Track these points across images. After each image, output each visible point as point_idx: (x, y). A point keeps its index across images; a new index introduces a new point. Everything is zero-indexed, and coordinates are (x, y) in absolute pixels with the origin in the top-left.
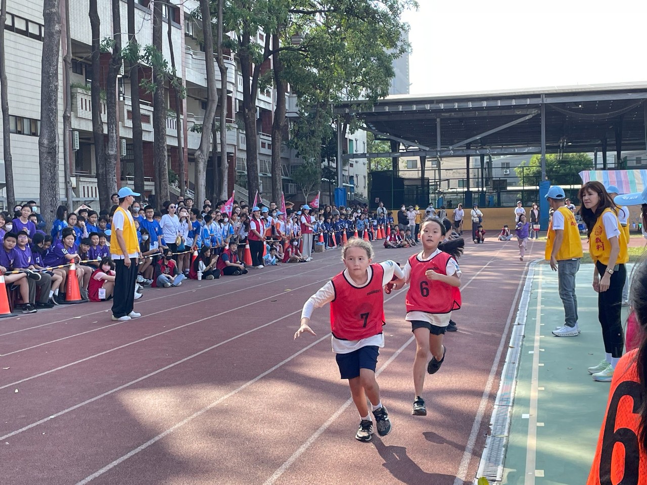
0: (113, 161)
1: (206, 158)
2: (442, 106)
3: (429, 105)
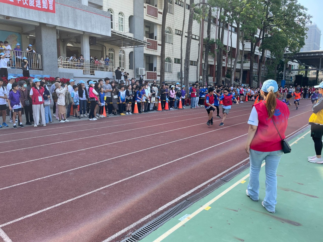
1: (235, 70)
3: (317, 54)
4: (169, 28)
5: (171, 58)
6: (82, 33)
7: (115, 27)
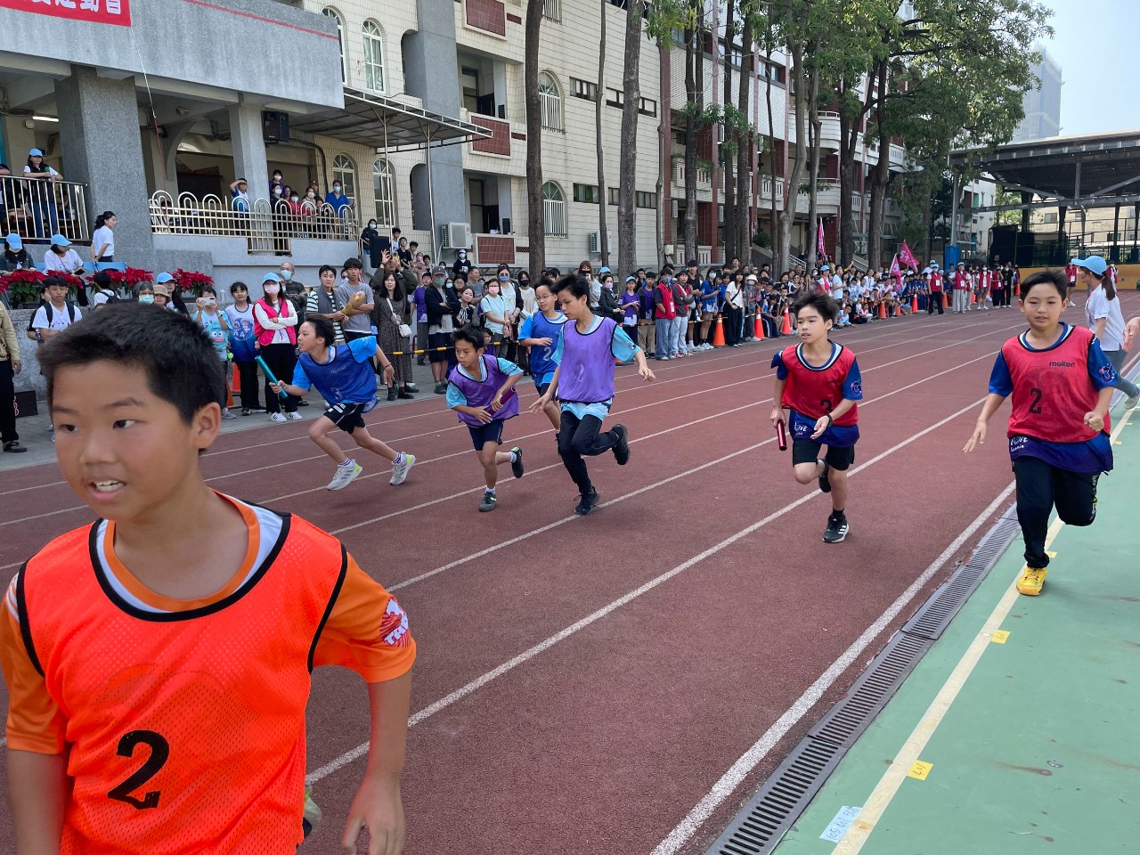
0: (692, 227)
1: (791, 219)
2: (1084, 148)
3: (1067, 149)
4: (549, 74)
5: (563, 184)
6: (234, 100)
7: (354, 74)
